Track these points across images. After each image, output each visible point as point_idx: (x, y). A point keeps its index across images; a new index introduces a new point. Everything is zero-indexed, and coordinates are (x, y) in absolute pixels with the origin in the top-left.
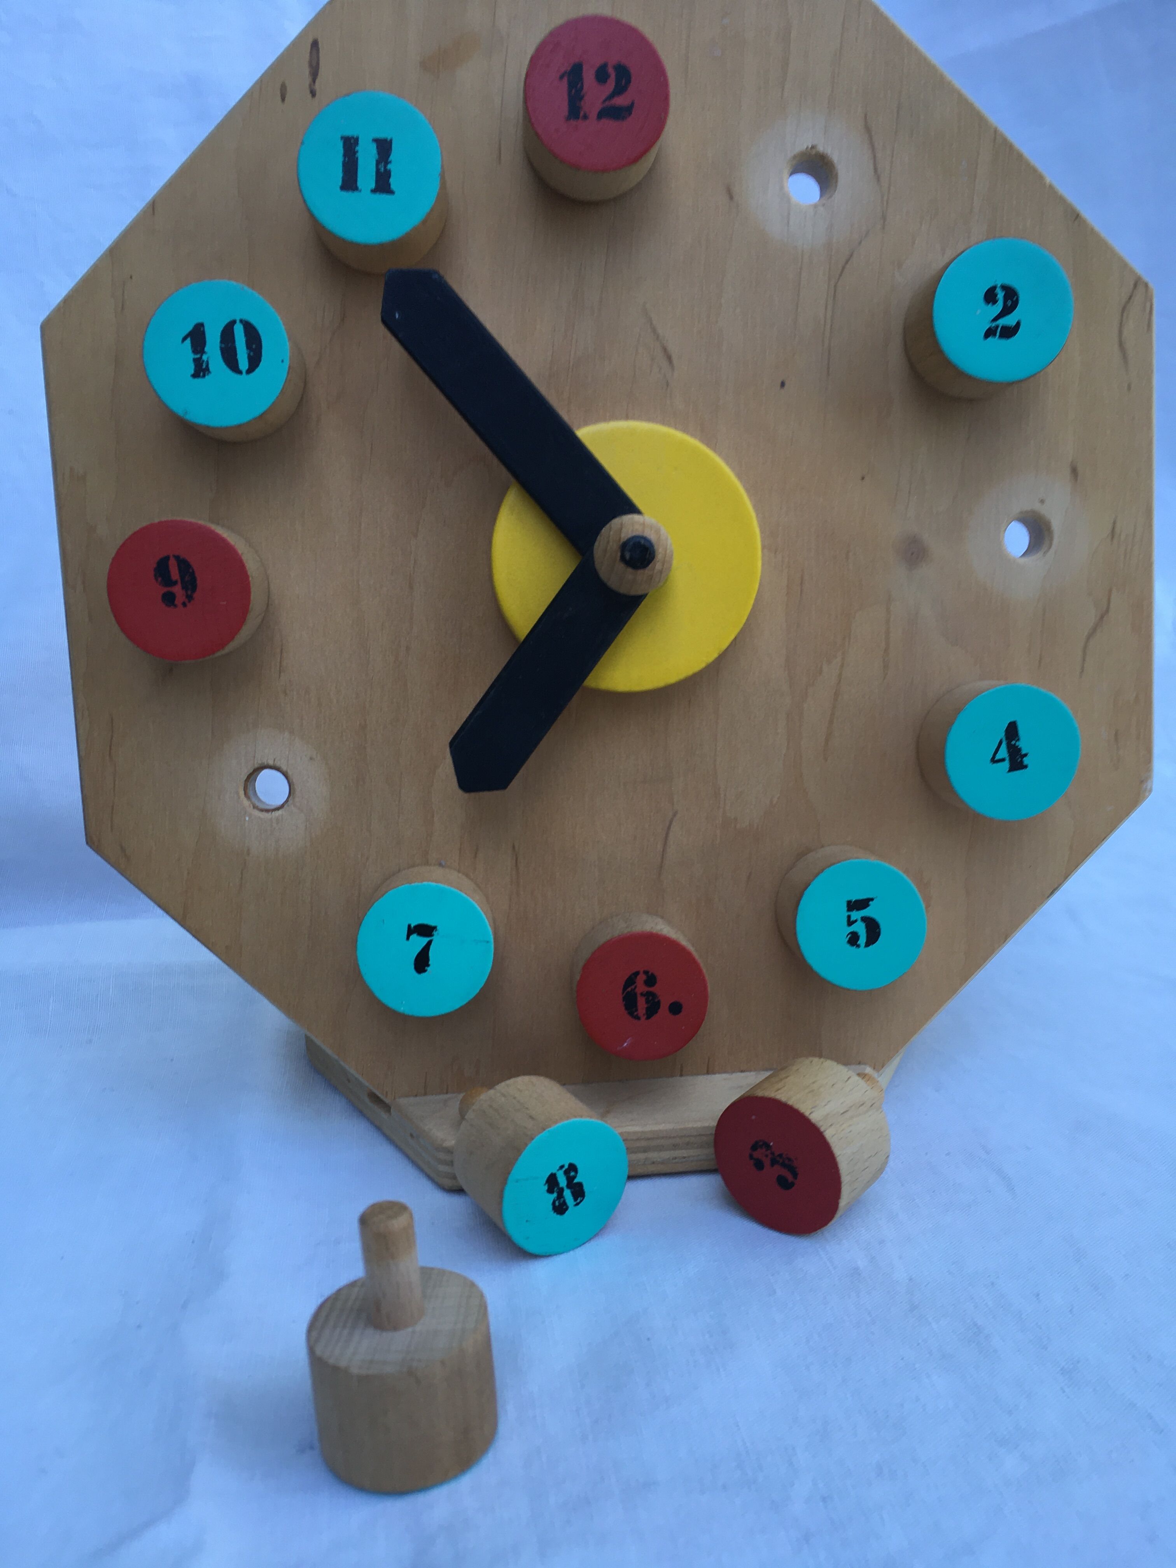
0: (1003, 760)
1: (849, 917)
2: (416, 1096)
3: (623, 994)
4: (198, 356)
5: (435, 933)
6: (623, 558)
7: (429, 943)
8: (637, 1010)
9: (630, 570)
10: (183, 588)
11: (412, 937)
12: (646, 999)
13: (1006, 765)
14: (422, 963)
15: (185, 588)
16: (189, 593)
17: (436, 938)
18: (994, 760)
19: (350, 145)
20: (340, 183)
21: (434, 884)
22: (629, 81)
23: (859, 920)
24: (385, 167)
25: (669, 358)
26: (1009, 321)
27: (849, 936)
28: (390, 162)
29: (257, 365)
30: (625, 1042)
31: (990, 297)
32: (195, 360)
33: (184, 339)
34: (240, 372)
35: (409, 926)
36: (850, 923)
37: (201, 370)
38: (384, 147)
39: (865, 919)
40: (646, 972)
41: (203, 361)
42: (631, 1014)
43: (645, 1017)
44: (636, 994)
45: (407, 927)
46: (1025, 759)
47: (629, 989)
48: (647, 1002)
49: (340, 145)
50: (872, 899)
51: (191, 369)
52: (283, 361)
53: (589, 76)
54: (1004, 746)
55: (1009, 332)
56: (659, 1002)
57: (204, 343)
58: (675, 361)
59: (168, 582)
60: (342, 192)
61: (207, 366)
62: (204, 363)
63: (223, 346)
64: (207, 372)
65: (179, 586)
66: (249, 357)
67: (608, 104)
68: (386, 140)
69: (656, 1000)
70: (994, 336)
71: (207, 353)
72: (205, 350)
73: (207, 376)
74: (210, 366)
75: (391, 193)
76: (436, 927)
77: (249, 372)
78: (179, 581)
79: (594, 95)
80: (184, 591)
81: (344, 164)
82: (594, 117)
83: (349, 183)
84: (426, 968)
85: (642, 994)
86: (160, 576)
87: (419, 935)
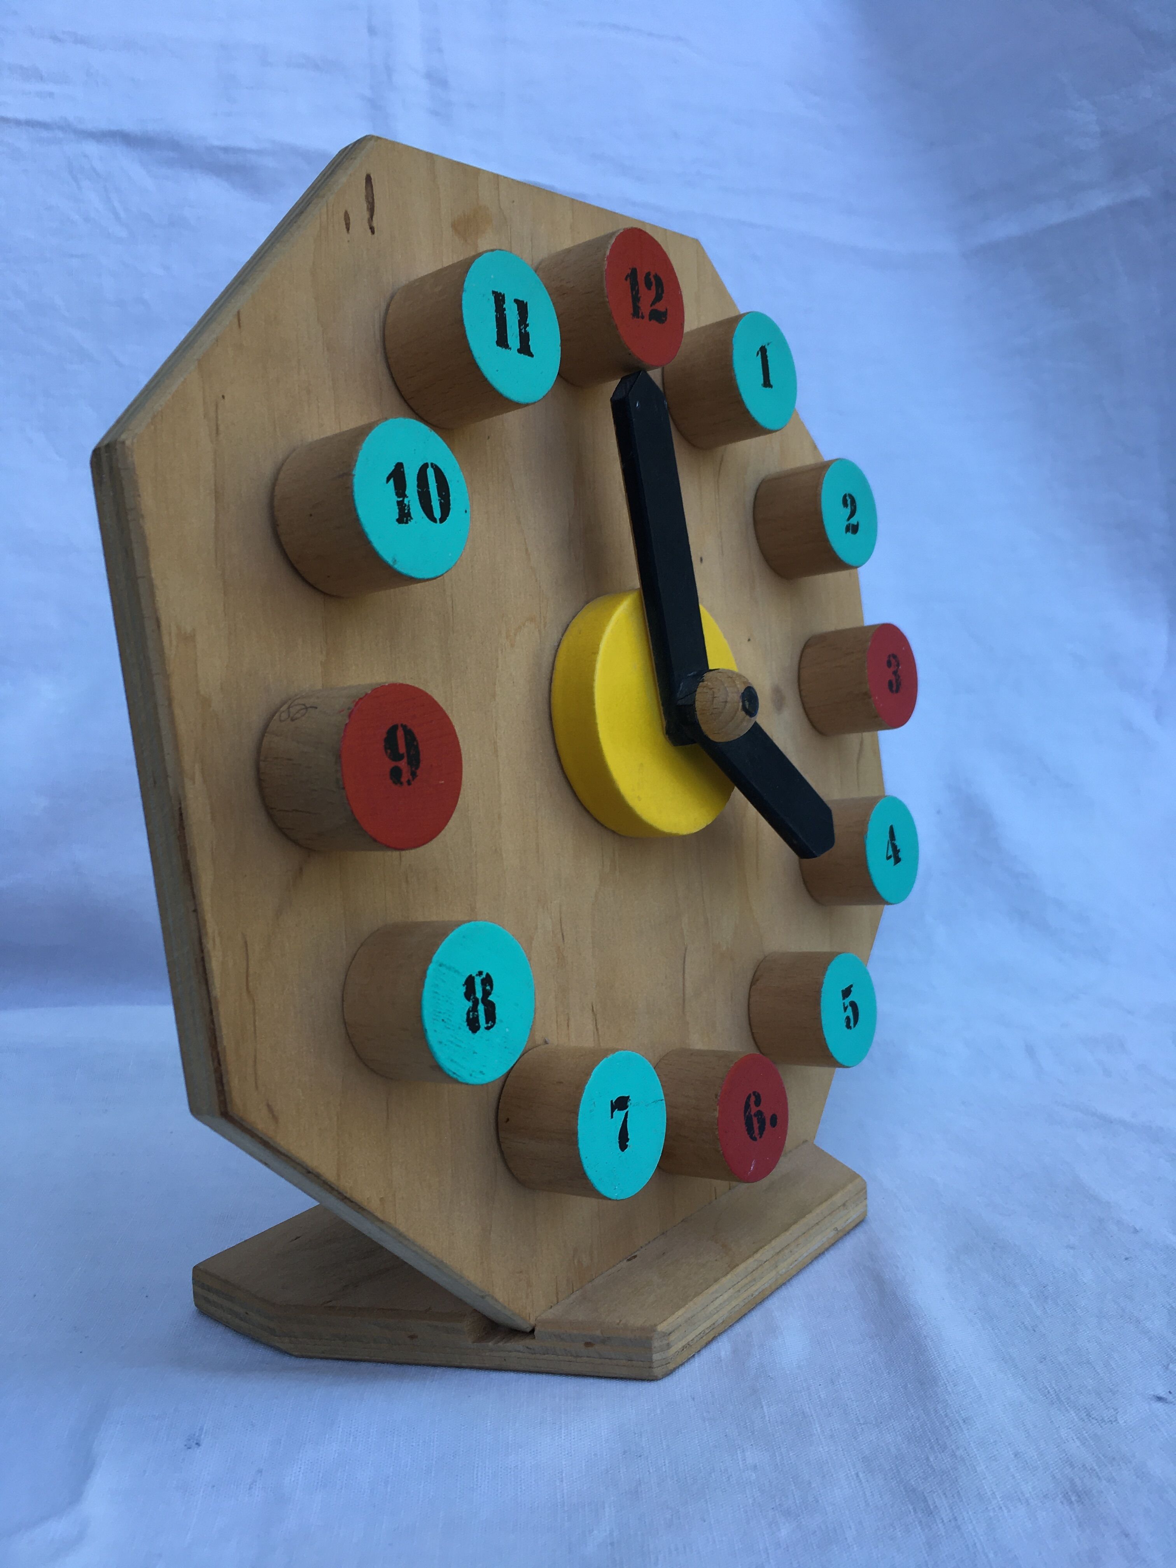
0: (890, 857)
1: (844, 1004)
3: (744, 1119)
4: (401, 499)
5: (629, 1103)
6: (745, 708)
7: (627, 1114)
8: (754, 1132)
11: (614, 1114)
12: (757, 1119)
13: (892, 860)
14: (623, 1138)
15: (409, 763)
16: (413, 769)
17: (630, 1108)
18: (888, 858)
19: (499, 300)
20: (496, 338)
22: (663, 291)
23: (849, 1005)
24: (525, 328)
26: (853, 521)
27: (847, 1020)
28: (528, 325)
29: (448, 515)
30: (751, 1166)
31: (845, 504)
32: (398, 502)
33: (388, 480)
34: (435, 520)
35: (612, 1101)
36: (845, 1009)
37: (404, 516)
38: (522, 309)
39: (851, 1004)
40: (754, 1093)
41: (405, 505)
42: (751, 1137)
44: (751, 1116)
45: (611, 1104)
46: (899, 853)
47: (747, 1114)
48: (758, 1121)
49: (492, 298)
50: (851, 986)
51: (396, 512)
52: (466, 512)
53: (641, 280)
54: (890, 845)
55: (855, 530)
56: (764, 1119)
57: (404, 486)
59: (396, 756)
60: (498, 347)
61: (409, 510)
62: (406, 508)
63: (420, 490)
64: (409, 518)
65: (405, 760)
66: (441, 504)
67: (652, 308)
68: (523, 302)
69: (763, 1117)
70: (849, 532)
71: (407, 497)
72: (407, 493)
73: (409, 522)
74: (411, 511)
75: (531, 355)
76: (628, 1097)
77: (442, 520)
78: (405, 754)
79: (646, 298)
80: (409, 766)
81: (497, 319)
82: (646, 316)
83: (502, 340)
84: (627, 1144)
85: (755, 1115)
86: (389, 748)
87: (618, 1110)
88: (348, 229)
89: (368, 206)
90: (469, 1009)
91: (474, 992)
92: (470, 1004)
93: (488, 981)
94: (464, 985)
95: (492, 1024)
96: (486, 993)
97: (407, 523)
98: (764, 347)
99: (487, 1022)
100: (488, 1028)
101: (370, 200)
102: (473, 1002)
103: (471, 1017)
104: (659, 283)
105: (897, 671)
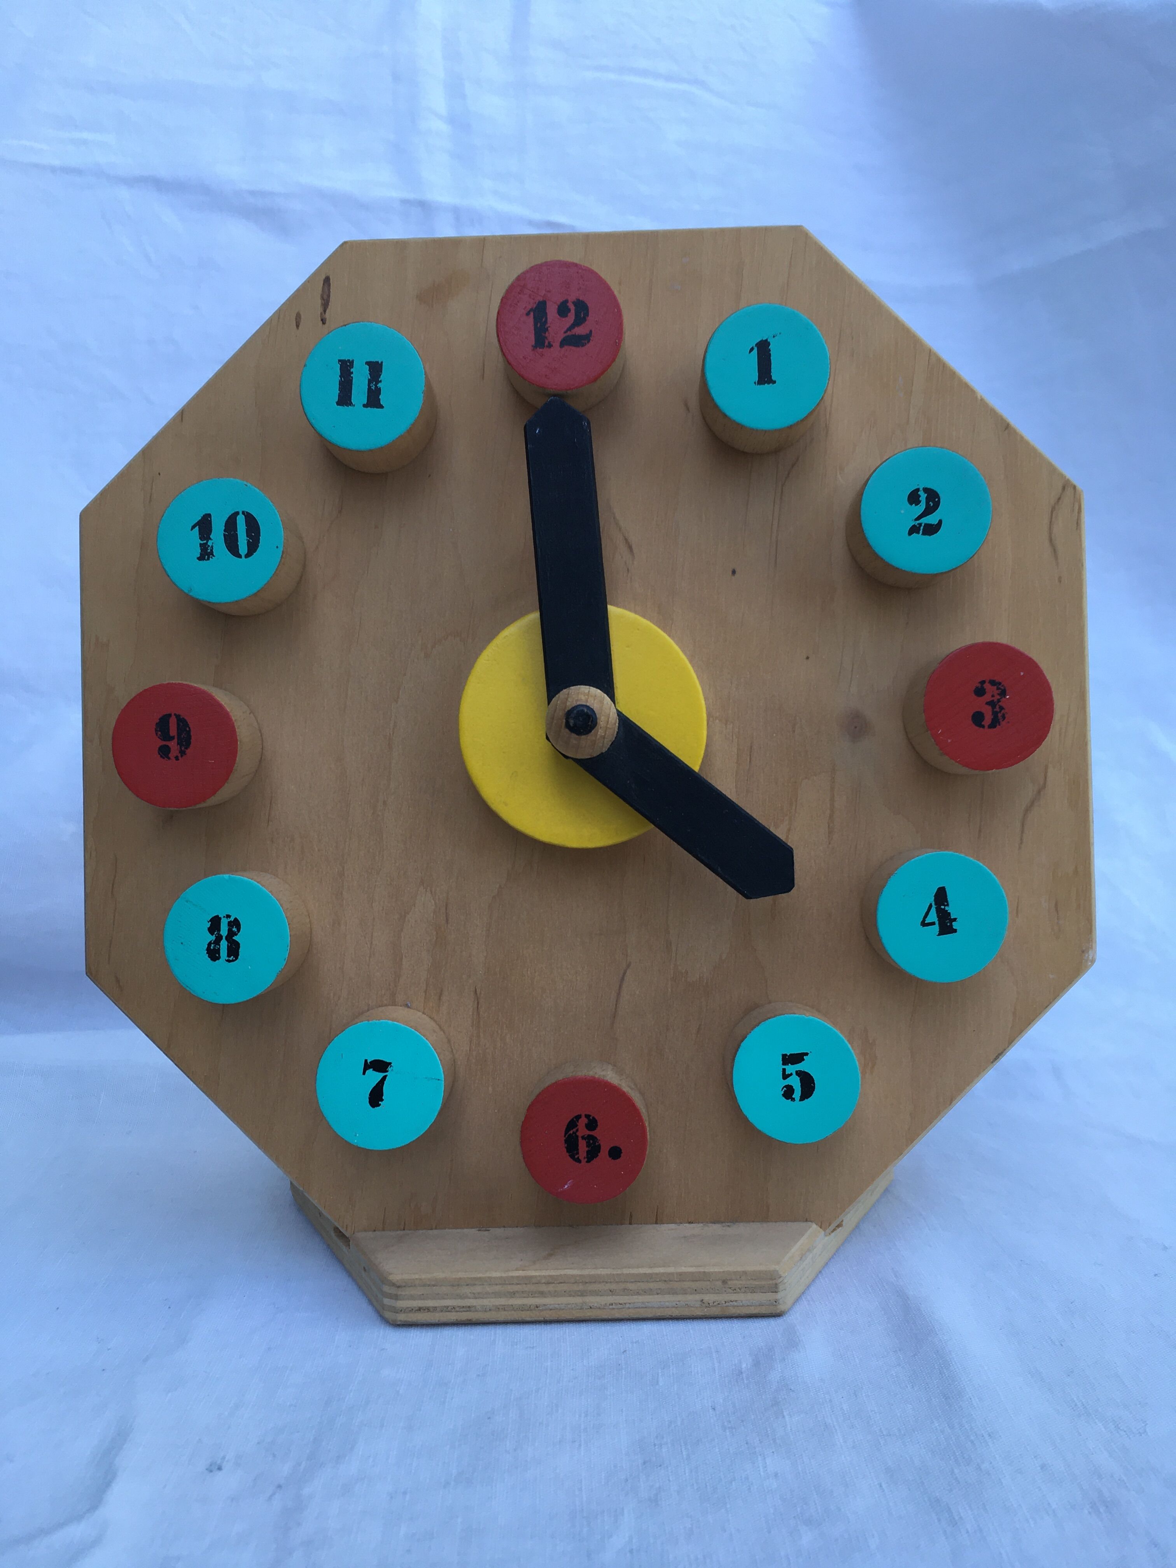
0: (933, 923)
1: (784, 1070)
2: (375, 1231)
3: (565, 1136)
4: (205, 542)
5: (389, 1069)
6: (567, 725)
7: (384, 1078)
8: (578, 1153)
9: (574, 735)
10: (178, 744)
11: (367, 1072)
12: (587, 1143)
13: (936, 928)
14: (376, 1097)
15: (180, 743)
16: (183, 749)
17: (390, 1074)
18: (924, 924)
19: (346, 367)
20: (336, 399)
21: (390, 1022)
22: (587, 315)
23: (794, 1073)
24: (376, 385)
25: (630, 548)
26: (932, 519)
27: (785, 1089)
28: (381, 381)
29: (255, 550)
30: (566, 1184)
31: (913, 498)
32: (201, 544)
33: (193, 527)
34: (240, 556)
35: (366, 1061)
36: (785, 1076)
37: (206, 554)
38: (375, 369)
39: (799, 1073)
40: (587, 1116)
41: (209, 546)
42: (572, 1157)
43: (586, 1160)
44: (577, 1137)
45: (363, 1062)
46: (953, 923)
47: (571, 1132)
48: (588, 1145)
49: (338, 367)
50: (807, 1054)
51: (198, 552)
52: (278, 547)
53: (552, 310)
54: (933, 910)
55: (932, 530)
56: (599, 1146)
57: (210, 531)
58: (635, 551)
59: (166, 737)
60: (339, 406)
61: (212, 550)
62: (209, 548)
63: (226, 534)
64: (211, 556)
65: (176, 740)
66: (249, 543)
67: (569, 333)
68: (377, 362)
69: (597, 1144)
70: (918, 533)
71: (212, 540)
72: (211, 537)
73: (211, 559)
74: (214, 550)
75: (382, 407)
76: (390, 1063)
77: (247, 556)
78: (176, 737)
79: (557, 326)
80: (179, 746)
81: (341, 383)
82: (556, 344)
83: (345, 399)
84: (380, 1103)
85: (583, 1138)
86: (160, 731)
87: (374, 1070)
88: (298, 326)
89: (322, 303)
90: (211, 941)
91: (219, 930)
92: (213, 938)
93: (235, 924)
94: (208, 922)
95: (234, 959)
96: (231, 935)
98: (767, 340)
99: (229, 956)
100: (229, 961)
101: (325, 297)
102: (216, 936)
103: (212, 948)
104: (582, 308)
105: (999, 701)
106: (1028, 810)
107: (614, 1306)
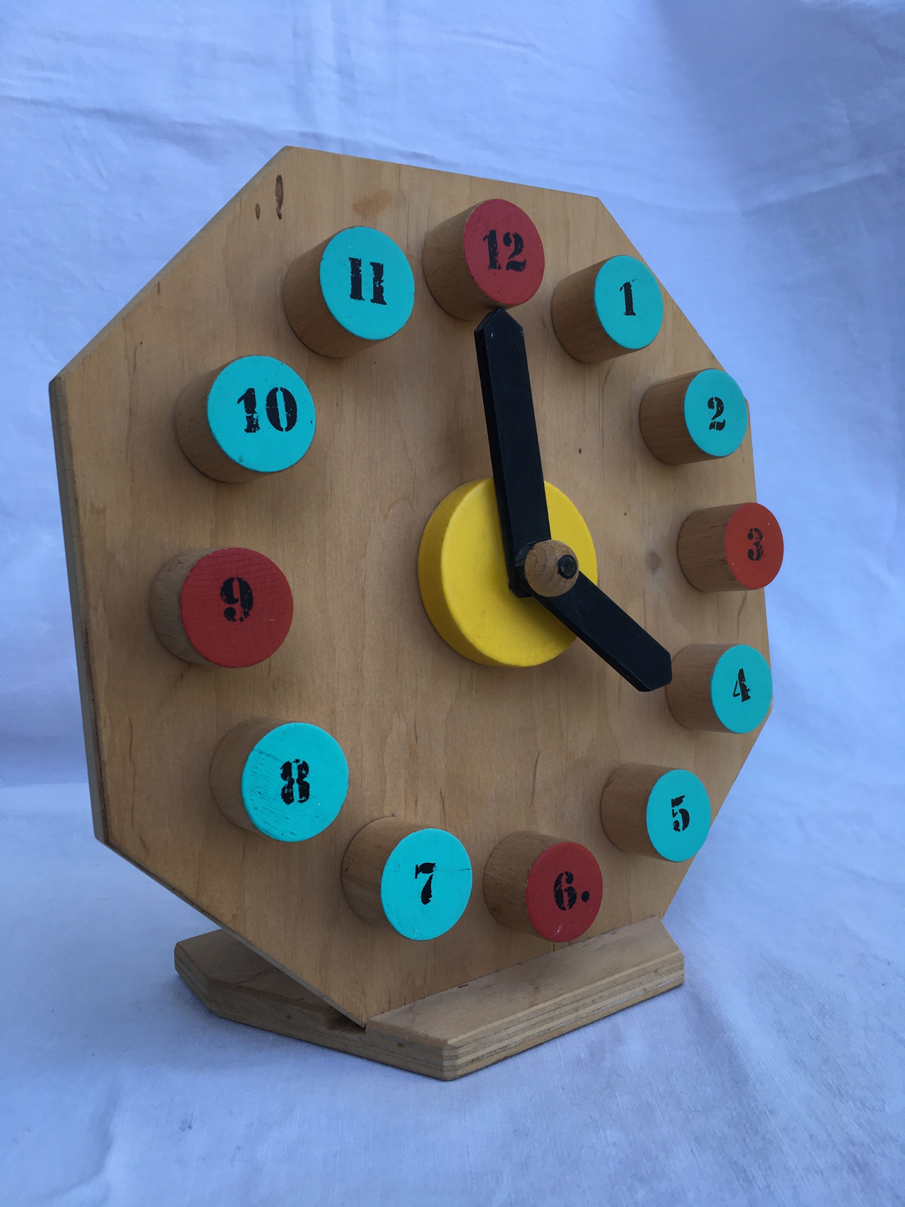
0: (738, 694)
1: (673, 810)
2: (383, 1012)
4: (250, 415)
5: (434, 869)
6: (560, 572)
7: (431, 877)
8: (563, 903)
10: (242, 606)
11: (418, 875)
12: (568, 893)
13: (740, 697)
14: (426, 895)
16: (246, 610)
17: (435, 873)
18: (735, 695)
19: (356, 264)
20: (350, 293)
22: (522, 246)
23: (678, 812)
24: (379, 284)
26: (719, 419)
27: (675, 824)
28: (383, 281)
29: (294, 425)
30: (558, 930)
31: (710, 405)
32: (247, 417)
34: (281, 429)
35: (417, 866)
36: (674, 815)
37: (252, 426)
38: (378, 269)
39: (681, 811)
40: (567, 873)
41: (254, 419)
42: (560, 907)
43: (569, 907)
44: (562, 890)
45: (415, 868)
46: (748, 692)
47: (558, 888)
49: (349, 264)
50: (683, 797)
51: (245, 425)
52: (311, 422)
53: (500, 239)
54: (738, 684)
55: (720, 426)
56: (576, 894)
57: (254, 405)
59: (231, 600)
60: (352, 299)
61: (257, 423)
62: (255, 421)
63: (268, 408)
64: (257, 428)
65: (239, 603)
66: (288, 417)
67: (511, 259)
68: (379, 264)
69: (574, 893)
70: (714, 428)
71: (256, 413)
72: (256, 410)
73: (257, 431)
74: (259, 423)
75: (385, 303)
76: (434, 864)
77: (288, 429)
78: (239, 599)
79: (504, 253)
80: (243, 607)
81: (352, 279)
82: (504, 267)
83: (356, 294)
84: (430, 899)
85: (566, 890)
86: (225, 595)
87: (423, 873)
88: (258, 217)
89: (277, 199)
90: (284, 786)
91: (290, 774)
92: (286, 783)
93: (304, 767)
94: (281, 769)
95: (306, 798)
96: (301, 776)
97: (254, 431)
98: (629, 283)
99: (301, 797)
100: (301, 802)
101: (280, 194)
102: (289, 781)
103: (286, 792)
104: (519, 240)
105: (759, 542)
106: (739, 612)
107: (595, 1013)
